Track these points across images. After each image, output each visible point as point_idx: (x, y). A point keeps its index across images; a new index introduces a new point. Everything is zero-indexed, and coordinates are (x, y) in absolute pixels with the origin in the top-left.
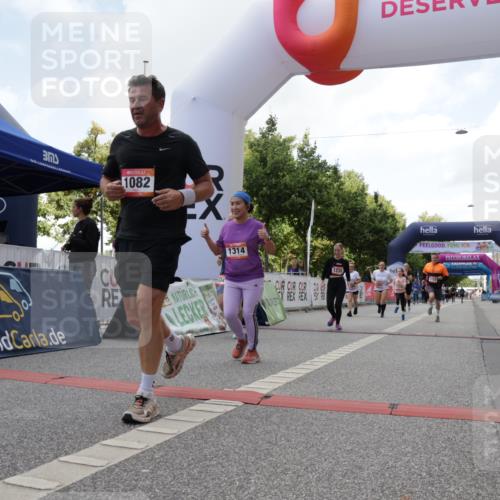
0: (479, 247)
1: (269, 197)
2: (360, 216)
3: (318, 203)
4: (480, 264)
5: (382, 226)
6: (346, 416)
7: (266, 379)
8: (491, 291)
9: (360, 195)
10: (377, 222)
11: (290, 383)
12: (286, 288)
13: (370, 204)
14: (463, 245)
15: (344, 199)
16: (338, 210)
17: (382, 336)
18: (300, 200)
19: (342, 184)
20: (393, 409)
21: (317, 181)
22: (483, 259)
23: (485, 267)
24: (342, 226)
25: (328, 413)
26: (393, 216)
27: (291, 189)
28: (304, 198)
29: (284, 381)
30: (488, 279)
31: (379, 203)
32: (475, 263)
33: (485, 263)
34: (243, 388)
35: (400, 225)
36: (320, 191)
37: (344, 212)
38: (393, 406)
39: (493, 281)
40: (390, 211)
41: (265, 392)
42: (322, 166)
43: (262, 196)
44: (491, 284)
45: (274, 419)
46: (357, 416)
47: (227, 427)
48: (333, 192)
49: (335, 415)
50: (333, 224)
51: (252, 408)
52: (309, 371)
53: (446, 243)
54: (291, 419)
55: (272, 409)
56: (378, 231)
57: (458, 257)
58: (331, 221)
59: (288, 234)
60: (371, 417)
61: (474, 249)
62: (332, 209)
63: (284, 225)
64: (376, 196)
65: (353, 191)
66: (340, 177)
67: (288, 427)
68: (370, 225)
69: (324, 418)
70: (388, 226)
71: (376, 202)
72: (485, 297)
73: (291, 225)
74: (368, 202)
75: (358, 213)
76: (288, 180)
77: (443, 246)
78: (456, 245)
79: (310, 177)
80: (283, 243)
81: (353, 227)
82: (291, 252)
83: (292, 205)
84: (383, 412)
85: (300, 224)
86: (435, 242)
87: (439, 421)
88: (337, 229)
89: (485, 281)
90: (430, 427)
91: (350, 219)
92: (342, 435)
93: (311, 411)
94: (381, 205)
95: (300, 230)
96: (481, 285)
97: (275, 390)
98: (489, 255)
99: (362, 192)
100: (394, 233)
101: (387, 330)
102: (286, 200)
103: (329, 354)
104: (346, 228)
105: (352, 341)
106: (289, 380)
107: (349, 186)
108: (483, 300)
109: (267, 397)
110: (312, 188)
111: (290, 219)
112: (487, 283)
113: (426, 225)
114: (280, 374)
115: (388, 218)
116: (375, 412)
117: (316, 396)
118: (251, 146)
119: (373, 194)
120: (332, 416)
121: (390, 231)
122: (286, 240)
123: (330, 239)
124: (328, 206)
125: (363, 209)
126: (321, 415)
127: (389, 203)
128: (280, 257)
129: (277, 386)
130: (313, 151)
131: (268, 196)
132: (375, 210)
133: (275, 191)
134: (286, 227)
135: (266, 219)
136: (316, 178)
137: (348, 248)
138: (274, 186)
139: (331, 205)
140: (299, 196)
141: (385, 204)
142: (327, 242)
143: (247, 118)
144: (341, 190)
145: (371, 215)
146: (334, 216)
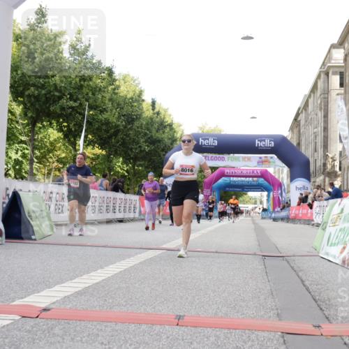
0: (261, 162)
1: (37, 98)
2: (136, 124)
3: (91, 108)
4: (261, 180)
5: (159, 135)
6: (132, 327)
7: (42, 294)
8: (271, 209)
9: (137, 101)
10: (154, 131)
11: (68, 297)
12: (53, 200)
13: (148, 113)
14: (244, 158)
15: (118, 104)
16: (111, 116)
17: (161, 252)
18: (72, 103)
19: (118, 87)
20: (179, 321)
21: (91, 83)
22: (264, 175)
23: (266, 183)
24: (116, 134)
25: (113, 325)
26: (170, 125)
27: (60, 91)
28: (75, 101)
29: (62, 295)
30: (268, 196)
31: (156, 110)
32: (255, 179)
33: (266, 179)
34: (17, 303)
35: (178, 135)
36: (93, 94)
37: (119, 118)
38: (179, 318)
39: (274, 198)
40: (168, 120)
41: (43, 306)
43: (29, 96)
44: (271, 202)
45: (57, 331)
46: (144, 327)
47: (7, 340)
48: (108, 96)
49: (119, 326)
50: (107, 131)
51: (31, 322)
52: (87, 285)
53: (226, 156)
54: (75, 331)
55: (53, 322)
56: (153, 141)
57: (238, 172)
58: (104, 127)
59: (55, 140)
60: (157, 328)
61: (256, 164)
62: (105, 116)
63: (50, 130)
64: (153, 103)
65: (129, 96)
66: (115, 80)
67: (72, 339)
68: (146, 134)
69: (109, 329)
70: (165, 136)
71: (153, 109)
72: (265, 214)
73: (60, 130)
74: (145, 109)
75: (133, 120)
76: (58, 82)
77: (223, 159)
78: (237, 159)
79: (83, 78)
80: (50, 151)
81: (128, 135)
82: (58, 161)
83: (63, 109)
84: (169, 323)
85: (70, 130)
86: (214, 155)
87: (226, 331)
88: (110, 137)
89: (265, 199)
90: (218, 337)
91: (125, 127)
92: (130, 345)
93: (95, 323)
94: (158, 113)
95: (70, 136)
96: (261, 203)
97: (54, 303)
98: (271, 170)
99: (138, 98)
100: (172, 144)
101: (164, 246)
102: (54, 102)
103: (106, 268)
104: (120, 136)
105: (129, 256)
106: (67, 294)
107: (124, 91)
108: (263, 218)
109: (45, 310)
110: (85, 90)
111: (59, 124)
112: (268, 200)
113: (206, 137)
114: (57, 288)
115: (165, 127)
116: (161, 323)
117: (97, 308)
118: (17, 38)
119: (150, 101)
120: (117, 328)
121: (167, 142)
122: (53, 148)
123: (102, 148)
124: (102, 112)
125: (139, 117)
126: (106, 326)
127: (166, 111)
128: (45, 166)
129: (55, 300)
131: (35, 97)
132: (151, 119)
133: (43, 92)
134: (53, 134)
135: (33, 122)
136: (90, 79)
137: (121, 159)
138: (43, 87)
139: (105, 110)
140: (71, 99)
141: (162, 112)
142: (98, 151)
143: (16, 6)
144: (116, 94)
145: (147, 124)
146: (107, 123)
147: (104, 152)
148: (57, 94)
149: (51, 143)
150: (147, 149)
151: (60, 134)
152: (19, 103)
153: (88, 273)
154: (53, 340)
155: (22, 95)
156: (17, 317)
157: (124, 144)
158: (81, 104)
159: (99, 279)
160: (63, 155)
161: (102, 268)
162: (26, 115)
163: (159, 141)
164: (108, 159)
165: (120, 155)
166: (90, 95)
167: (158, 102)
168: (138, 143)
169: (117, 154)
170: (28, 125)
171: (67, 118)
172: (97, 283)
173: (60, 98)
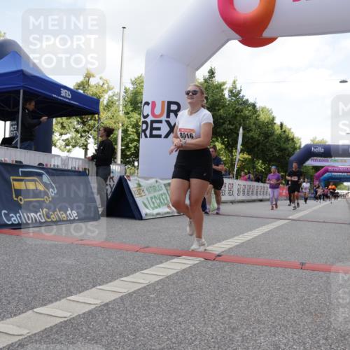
2: (271, 139)
5: (285, 146)
7: (216, 245)
9: (271, 124)
10: (282, 143)
13: (278, 131)
15: (259, 126)
16: (255, 134)
17: (287, 221)
18: (230, 127)
19: (259, 116)
20: (302, 266)
21: (242, 114)
24: (258, 145)
25: (260, 267)
26: (292, 139)
27: (223, 119)
28: (232, 125)
29: (228, 247)
35: (297, 146)
36: (244, 121)
37: (259, 135)
38: (302, 264)
40: (291, 136)
41: (217, 253)
42: (246, 103)
45: (226, 269)
46: (280, 269)
48: (252, 121)
49: (265, 268)
50: (252, 143)
51: (211, 263)
52: (242, 241)
53: (329, 159)
55: (224, 263)
56: (282, 150)
57: (337, 169)
58: (250, 141)
60: (288, 270)
62: (251, 134)
63: (217, 144)
64: (282, 125)
65: (266, 121)
66: (256, 111)
68: (277, 145)
70: (289, 146)
71: (282, 129)
73: (223, 143)
74: (276, 129)
75: (269, 136)
76: (222, 113)
77: (327, 161)
79: (237, 111)
81: (265, 146)
83: (225, 130)
84: (296, 268)
85: (228, 143)
86: (321, 158)
88: (254, 147)
91: (264, 140)
94: (285, 131)
97: (223, 252)
99: (272, 121)
100: (293, 151)
101: (290, 217)
102: (220, 126)
104: (260, 146)
107: (263, 117)
109: (219, 256)
110: (238, 118)
111: (222, 140)
113: (316, 146)
115: (289, 140)
116: (291, 267)
117: (250, 256)
119: (279, 124)
120: (263, 269)
121: (291, 150)
124: (248, 131)
125: (272, 134)
127: (290, 130)
130: (239, 92)
132: (280, 135)
134: (219, 145)
136: (242, 111)
137: (261, 161)
139: (251, 130)
140: (230, 124)
141: (287, 131)
142: (246, 156)
143: (197, 69)
144: (258, 120)
145: (277, 138)
146: (252, 138)
147: (250, 157)
148: (221, 121)
150: (277, 155)
151: (223, 146)
153: (243, 233)
154: (224, 274)
156: (202, 260)
157: (263, 151)
158: (236, 127)
159: (249, 238)
160: (225, 159)
161: (251, 230)
163: (285, 149)
164: (252, 161)
165: (260, 159)
166: (242, 121)
167: (284, 124)
168: (272, 151)
169: (258, 158)
171: (228, 136)
172: (249, 240)
173: (223, 123)
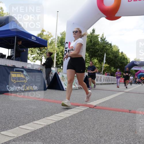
1: (92, 52)
5: (123, 61)
13: (121, 55)
15: (113, 53)
16: (111, 56)
19: (113, 49)
21: (106, 48)
24: (112, 61)
25: (112, 111)
26: (126, 59)
27: (98, 50)
28: (102, 52)
34: (88, 104)
35: (129, 61)
37: (113, 57)
38: (130, 111)
40: (126, 57)
41: (94, 105)
42: (107, 43)
43: (90, 51)
45: (98, 112)
46: (120, 112)
48: (110, 51)
49: (114, 112)
51: (92, 109)
53: (142, 67)
56: (122, 63)
58: (109, 59)
63: (95, 60)
65: (116, 51)
66: (112, 47)
68: (120, 61)
70: (125, 61)
73: (98, 60)
75: (117, 57)
76: (97, 48)
79: (104, 46)
81: (115, 61)
83: (98, 54)
84: (127, 112)
85: (100, 60)
88: (110, 62)
94: (123, 55)
97: (97, 105)
99: (118, 51)
100: (127, 64)
102: (96, 53)
106: (100, 103)
109: (95, 106)
110: (104, 50)
111: (97, 58)
113: (136, 62)
115: (125, 59)
116: (125, 112)
119: (121, 52)
125: (118, 56)
127: (125, 55)
130: (105, 39)
132: (121, 57)
133: (94, 50)
134: (96, 61)
135: (91, 58)
136: (106, 47)
137: (113, 68)
138: (94, 49)
139: (109, 55)
141: (124, 55)
142: (107, 65)
143: (88, 29)
145: (120, 58)
146: (110, 58)
147: (109, 66)
148: (97, 51)
149: (95, 63)
150: (120, 65)
151: (98, 61)
152: (88, 53)
153: (105, 97)
154: (97, 114)
155: (88, 51)
156: (88, 108)
157: (114, 63)
158: (103, 53)
160: (98, 66)
161: (109, 96)
162: (89, 56)
163: (123, 63)
164: (110, 67)
165: (113, 66)
166: (106, 51)
167: (123, 52)
168: (118, 63)
169: (112, 66)
170: (89, 58)
171: (100, 57)
172: (108, 100)
173: (98, 52)
